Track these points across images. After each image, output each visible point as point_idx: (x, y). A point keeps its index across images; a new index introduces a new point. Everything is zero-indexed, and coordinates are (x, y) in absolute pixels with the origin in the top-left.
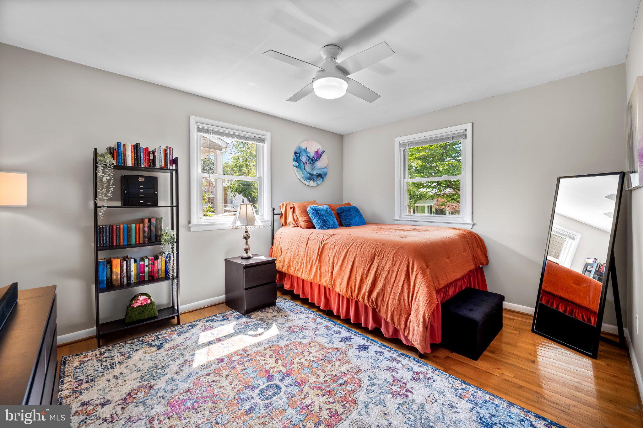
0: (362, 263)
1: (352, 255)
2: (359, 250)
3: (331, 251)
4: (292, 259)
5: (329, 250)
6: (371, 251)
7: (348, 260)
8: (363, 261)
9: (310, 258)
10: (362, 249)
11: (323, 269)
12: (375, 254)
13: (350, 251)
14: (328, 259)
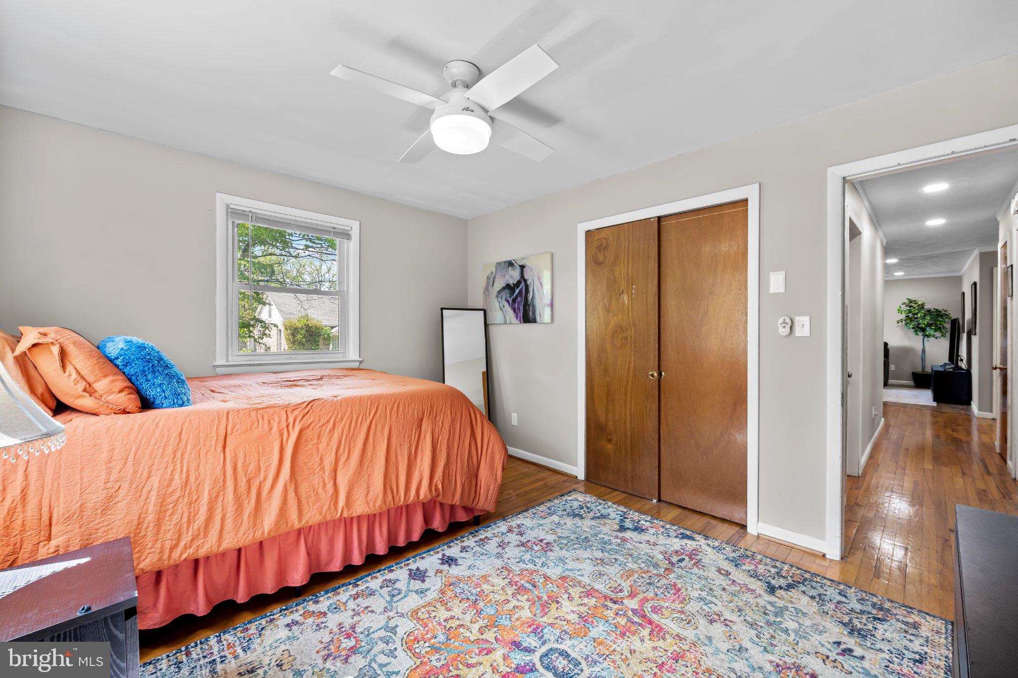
0: (404, 437)
1: (383, 428)
2: (394, 417)
3: (324, 439)
4: (151, 517)
5: (319, 438)
6: (416, 411)
7: (374, 441)
8: (405, 432)
9: (249, 482)
10: (400, 414)
11: (304, 487)
12: (423, 415)
13: (376, 423)
14: (318, 459)
